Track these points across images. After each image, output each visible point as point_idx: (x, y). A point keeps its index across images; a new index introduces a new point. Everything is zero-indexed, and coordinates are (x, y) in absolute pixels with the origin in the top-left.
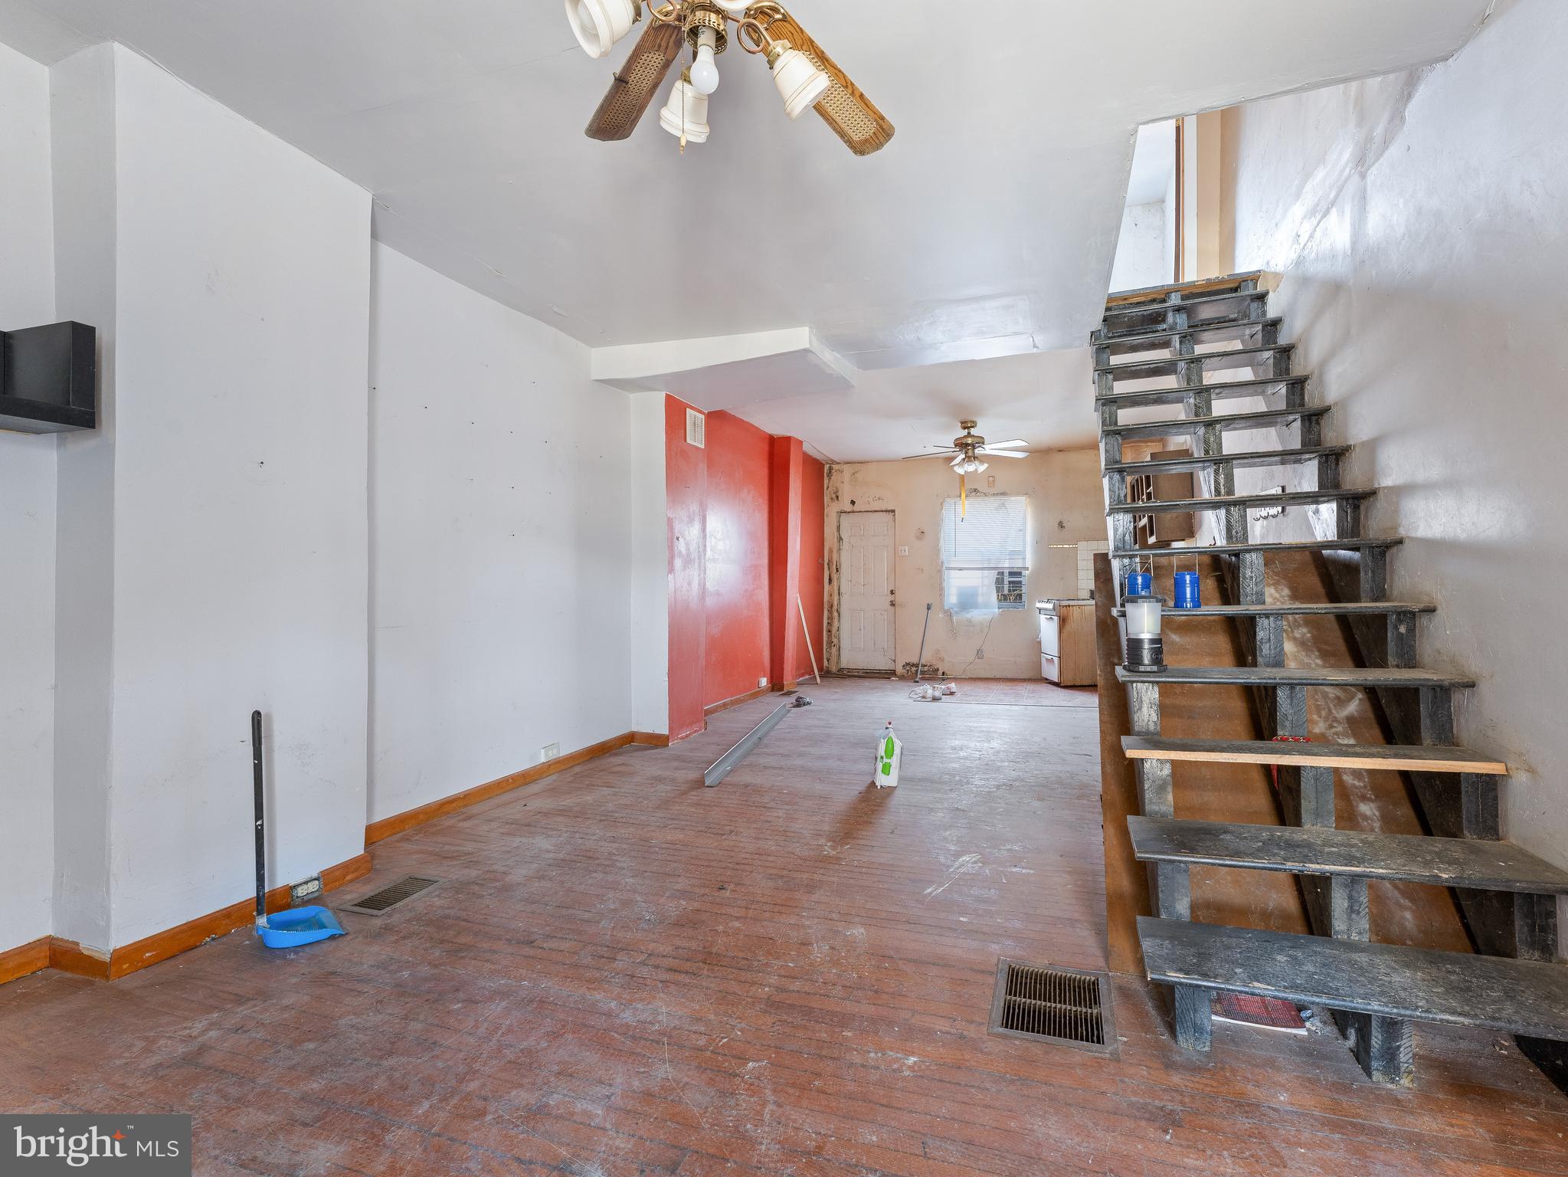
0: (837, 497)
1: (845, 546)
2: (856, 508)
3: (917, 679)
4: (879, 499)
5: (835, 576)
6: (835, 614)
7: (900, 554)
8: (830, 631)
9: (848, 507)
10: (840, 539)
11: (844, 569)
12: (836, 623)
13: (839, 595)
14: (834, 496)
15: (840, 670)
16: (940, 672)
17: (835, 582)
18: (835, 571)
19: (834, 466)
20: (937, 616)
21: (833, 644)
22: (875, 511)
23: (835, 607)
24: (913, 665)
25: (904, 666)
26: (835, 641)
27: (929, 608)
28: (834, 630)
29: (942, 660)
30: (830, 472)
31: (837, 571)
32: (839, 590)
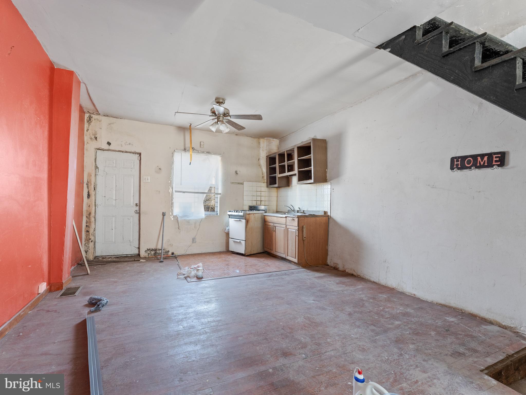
0: (96, 138)
1: (100, 172)
2: (111, 147)
3: (162, 260)
4: (130, 144)
5: (92, 193)
6: (93, 219)
7: (144, 181)
8: (88, 231)
9: (106, 147)
10: (96, 167)
11: (99, 188)
12: (93, 226)
13: (95, 206)
14: (93, 137)
15: (96, 257)
16: (170, 253)
17: (92, 197)
18: (93, 189)
19: (93, 116)
20: (169, 220)
21: (91, 240)
22: (126, 152)
23: (93, 214)
24: (152, 250)
25: (146, 251)
26: (92, 238)
27: (164, 214)
28: (91, 231)
29: (171, 245)
30: (90, 120)
31: (94, 190)
32: (95, 202)
